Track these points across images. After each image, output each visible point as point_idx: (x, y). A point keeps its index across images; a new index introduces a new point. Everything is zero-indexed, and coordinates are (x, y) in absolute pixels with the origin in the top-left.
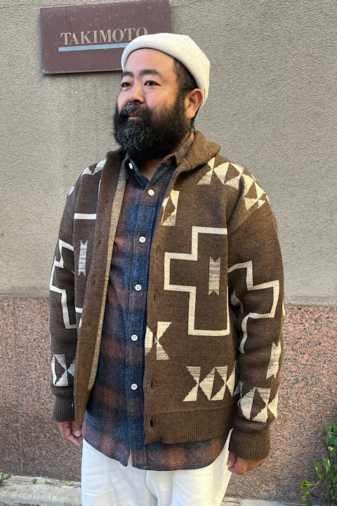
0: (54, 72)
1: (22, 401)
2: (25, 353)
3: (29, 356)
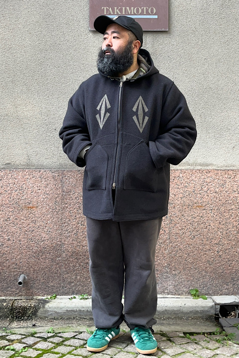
1: (65, 241)
2: (69, 207)
3: (71, 209)
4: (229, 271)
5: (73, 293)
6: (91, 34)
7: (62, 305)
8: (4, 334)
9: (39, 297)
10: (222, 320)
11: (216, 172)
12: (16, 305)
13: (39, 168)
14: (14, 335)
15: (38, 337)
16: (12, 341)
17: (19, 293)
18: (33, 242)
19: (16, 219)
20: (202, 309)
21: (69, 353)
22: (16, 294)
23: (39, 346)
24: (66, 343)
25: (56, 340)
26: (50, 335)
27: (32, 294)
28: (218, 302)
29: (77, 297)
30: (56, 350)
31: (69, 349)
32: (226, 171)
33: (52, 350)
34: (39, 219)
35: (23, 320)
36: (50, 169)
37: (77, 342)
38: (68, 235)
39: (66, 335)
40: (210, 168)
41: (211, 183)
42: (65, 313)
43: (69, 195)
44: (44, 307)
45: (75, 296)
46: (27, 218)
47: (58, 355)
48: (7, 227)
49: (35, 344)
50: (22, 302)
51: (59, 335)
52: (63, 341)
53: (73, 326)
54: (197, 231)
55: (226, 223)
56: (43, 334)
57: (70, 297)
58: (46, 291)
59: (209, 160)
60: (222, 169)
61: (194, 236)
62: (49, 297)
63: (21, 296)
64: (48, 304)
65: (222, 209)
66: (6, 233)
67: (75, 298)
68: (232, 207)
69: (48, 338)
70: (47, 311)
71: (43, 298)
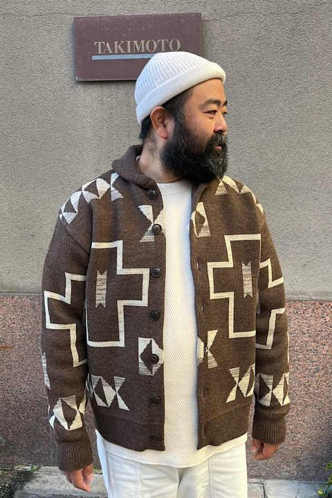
0: (87, 80)
6: (80, 87)
7: (47, 487)
9: (21, 468)
13: (13, 291)
27: (13, 462)
34: (16, 364)
36: (28, 294)
44: (22, 488)
58: (31, 459)
64: (28, 484)
70: (26, 494)
71: (27, 468)
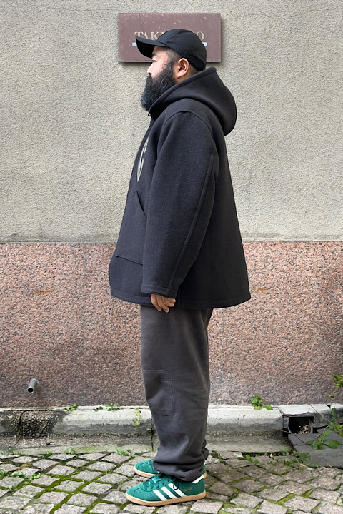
0: (128, 62)
1: (88, 335)
2: (93, 291)
3: (96, 294)
4: (300, 373)
5: (99, 403)
6: (121, 67)
7: (84, 418)
8: (10, 456)
9: (56, 408)
10: (293, 437)
11: (283, 244)
12: (25, 418)
13: (55, 240)
14: (22, 457)
15: (53, 460)
16: (21, 465)
17: (29, 402)
18: (47, 337)
19: (25, 307)
20: (266, 422)
21: (94, 480)
22: (26, 404)
23: (55, 471)
24: (90, 467)
25: (78, 463)
26: (69, 457)
27: (46, 404)
28: (286, 413)
29: (104, 407)
30: (77, 477)
31: (94, 475)
32: (296, 244)
33: (73, 477)
34: (55, 307)
35: (34, 437)
36: (69, 242)
37: (104, 466)
38: (92, 327)
39: (89, 457)
40: (275, 239)
41: (277, 260)
42: (88, 428)
43: (93, 275)
44: (61, 421)
45: (101, 406)
46: (39, 305)
47: (80, 483)
48: (13, 318)
49: (50, 468)
50: (33, 415)
51: (81, 457)
52: (86, 465)
53: (99, 446)
54: (260, 321)
55: (297, 310)
56: (60, 455)
57: (95, 407)
58: (64, 400)
59: (274, 230)
60: (290, 240)
61: (255, 329)
62: (68, 408)
63: (32, 406)
64: (66, 417)
65: (292, 293)
66: (12, 325)
67: (101, 408)
68: (305, 290)
69: (67, 460)
70: (65, 426)
71: (61, 408)
